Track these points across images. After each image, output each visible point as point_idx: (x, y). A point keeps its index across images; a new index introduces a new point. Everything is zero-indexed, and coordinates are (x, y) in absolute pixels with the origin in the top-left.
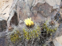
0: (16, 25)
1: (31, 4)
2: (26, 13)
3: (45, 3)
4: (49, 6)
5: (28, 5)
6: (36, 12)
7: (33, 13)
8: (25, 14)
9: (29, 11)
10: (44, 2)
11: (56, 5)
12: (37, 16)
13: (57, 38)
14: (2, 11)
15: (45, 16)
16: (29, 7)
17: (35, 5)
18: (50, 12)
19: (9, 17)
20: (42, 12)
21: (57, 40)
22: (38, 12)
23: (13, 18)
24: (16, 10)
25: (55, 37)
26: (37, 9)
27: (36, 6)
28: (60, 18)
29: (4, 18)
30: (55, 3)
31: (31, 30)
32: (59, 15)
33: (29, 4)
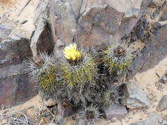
0: (49, 54)
1: (77, 8)
2: (69, 28)
3: (106, 8)
4: (116, 12)
5: (72, 12)
6: (90, 25)
7: (82, 28)
8: (66, 29)
9: (75, 24)
10: (105, 6)
11: (133, 8)
12: (91, 33)
13: (138, 76)
14: (18, 12)
15: (110, 31)
16: (73, 16)
17: (85, 13)
18: (120, 23)
19: (34, 32)
20: (103, 24)
21: (138, 80)
22: (93, 25)
23: (42, 37)
24: (48, 17)
25: (133, 72)
26: (92, 19)
27: (89, 15)
28: (145, 32)
29: (23, 33)
30: (129, 6)
31: (77, 69)
32: (144, 23)
33: (74, 10)
